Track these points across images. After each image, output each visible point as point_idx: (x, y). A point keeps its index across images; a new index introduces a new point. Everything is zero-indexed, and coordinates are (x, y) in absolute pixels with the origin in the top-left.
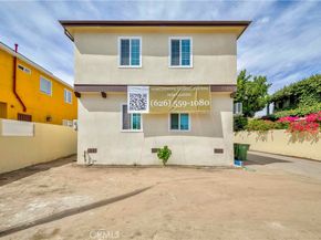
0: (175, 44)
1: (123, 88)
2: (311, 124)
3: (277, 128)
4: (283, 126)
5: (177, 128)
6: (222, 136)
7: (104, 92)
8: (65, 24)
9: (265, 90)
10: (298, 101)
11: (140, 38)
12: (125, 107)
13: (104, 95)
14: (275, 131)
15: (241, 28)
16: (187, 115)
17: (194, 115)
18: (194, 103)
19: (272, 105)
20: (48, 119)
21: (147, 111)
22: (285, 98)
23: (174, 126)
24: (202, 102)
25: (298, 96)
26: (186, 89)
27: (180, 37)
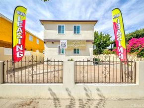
0: (75, 27)
1: (59, 41)
6: (90, 56)
8: (41, 21)
9: (109, 39)
11: (64, 25)
12: (59, 46)
13: (53, 43)
15: (95, 22)
16: (79, 49)
17: (81, 49)
18: (81, 46)
19: (113, 45)
20: (31, 50)
21: (66, 48)
23: (75, 53)
24: (83, 45)
26: (78, 41)
27: (76, 25)
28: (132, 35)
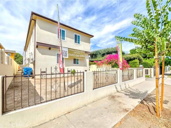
0: (76, 36)
2: (101, 64)
3: (93, 64)
4: (95, 64)
5: (75, 63)
6: (87, 66)
7: (50, 47)
10: (97, 56)
11: (65, 30)
13: (50, 49)
14: (93, 65)
15: (92, 37)
16: (78, 59)
17: (80, 60)
18: (81, 56)
21: (67, 57)
22: (94, 54)
24: (83, 56)
25: (97, 55)
26: (79, 51)
27: (77, 34)
28: (105, 51)
